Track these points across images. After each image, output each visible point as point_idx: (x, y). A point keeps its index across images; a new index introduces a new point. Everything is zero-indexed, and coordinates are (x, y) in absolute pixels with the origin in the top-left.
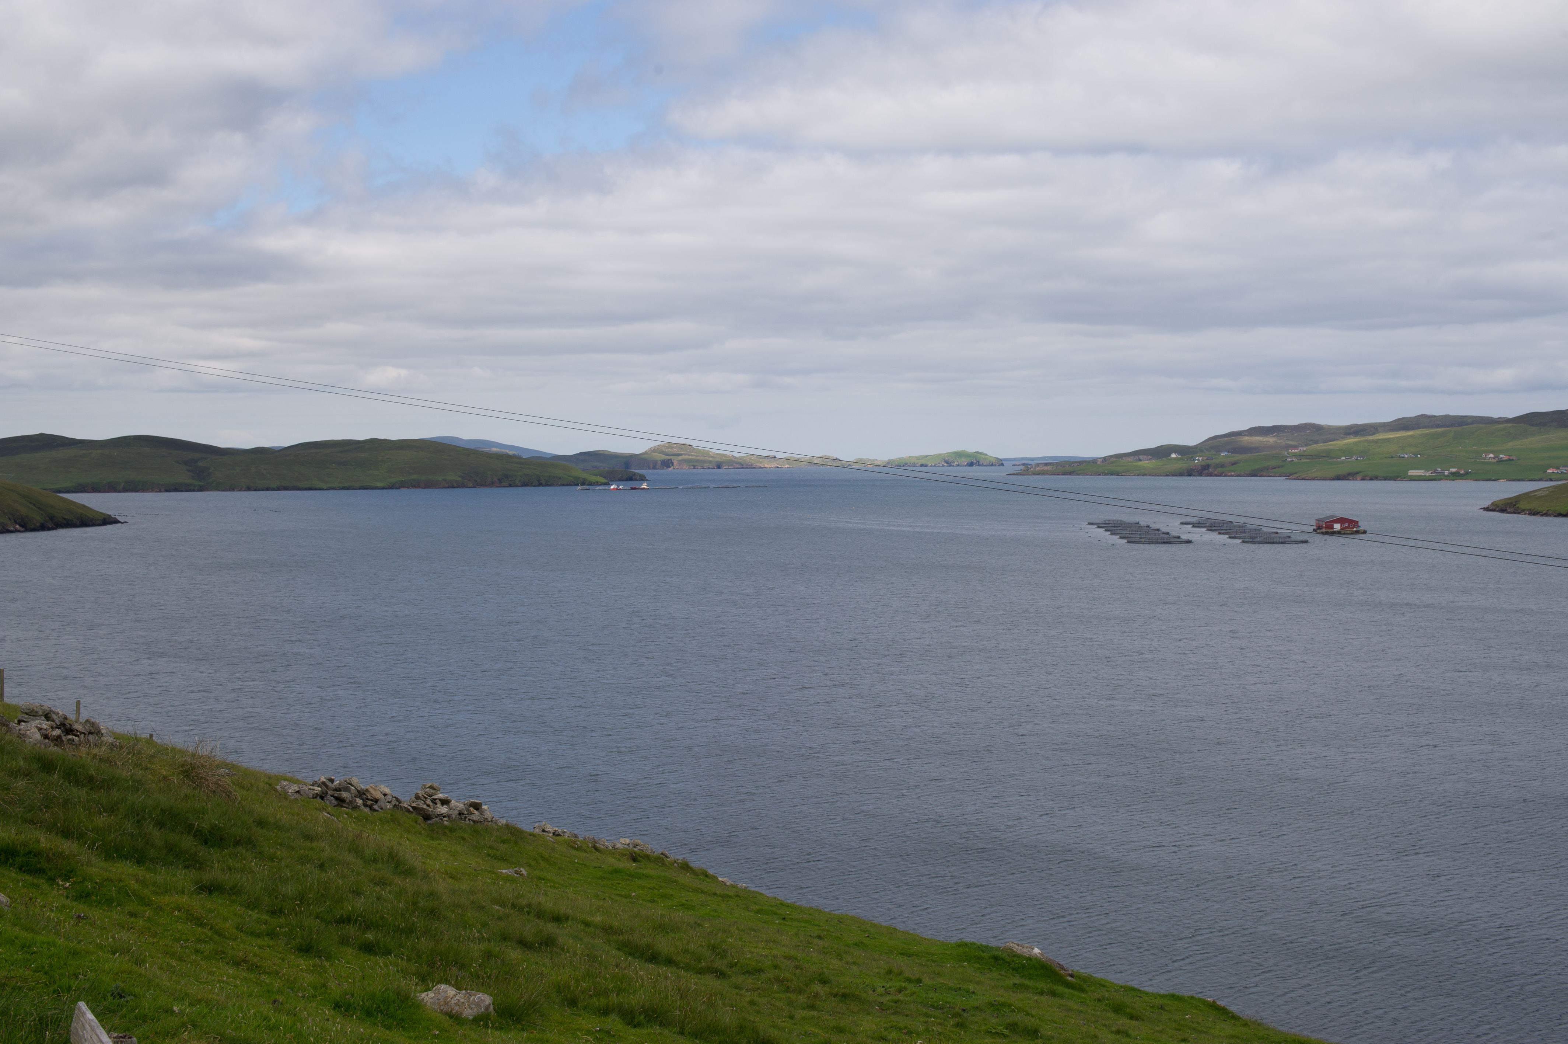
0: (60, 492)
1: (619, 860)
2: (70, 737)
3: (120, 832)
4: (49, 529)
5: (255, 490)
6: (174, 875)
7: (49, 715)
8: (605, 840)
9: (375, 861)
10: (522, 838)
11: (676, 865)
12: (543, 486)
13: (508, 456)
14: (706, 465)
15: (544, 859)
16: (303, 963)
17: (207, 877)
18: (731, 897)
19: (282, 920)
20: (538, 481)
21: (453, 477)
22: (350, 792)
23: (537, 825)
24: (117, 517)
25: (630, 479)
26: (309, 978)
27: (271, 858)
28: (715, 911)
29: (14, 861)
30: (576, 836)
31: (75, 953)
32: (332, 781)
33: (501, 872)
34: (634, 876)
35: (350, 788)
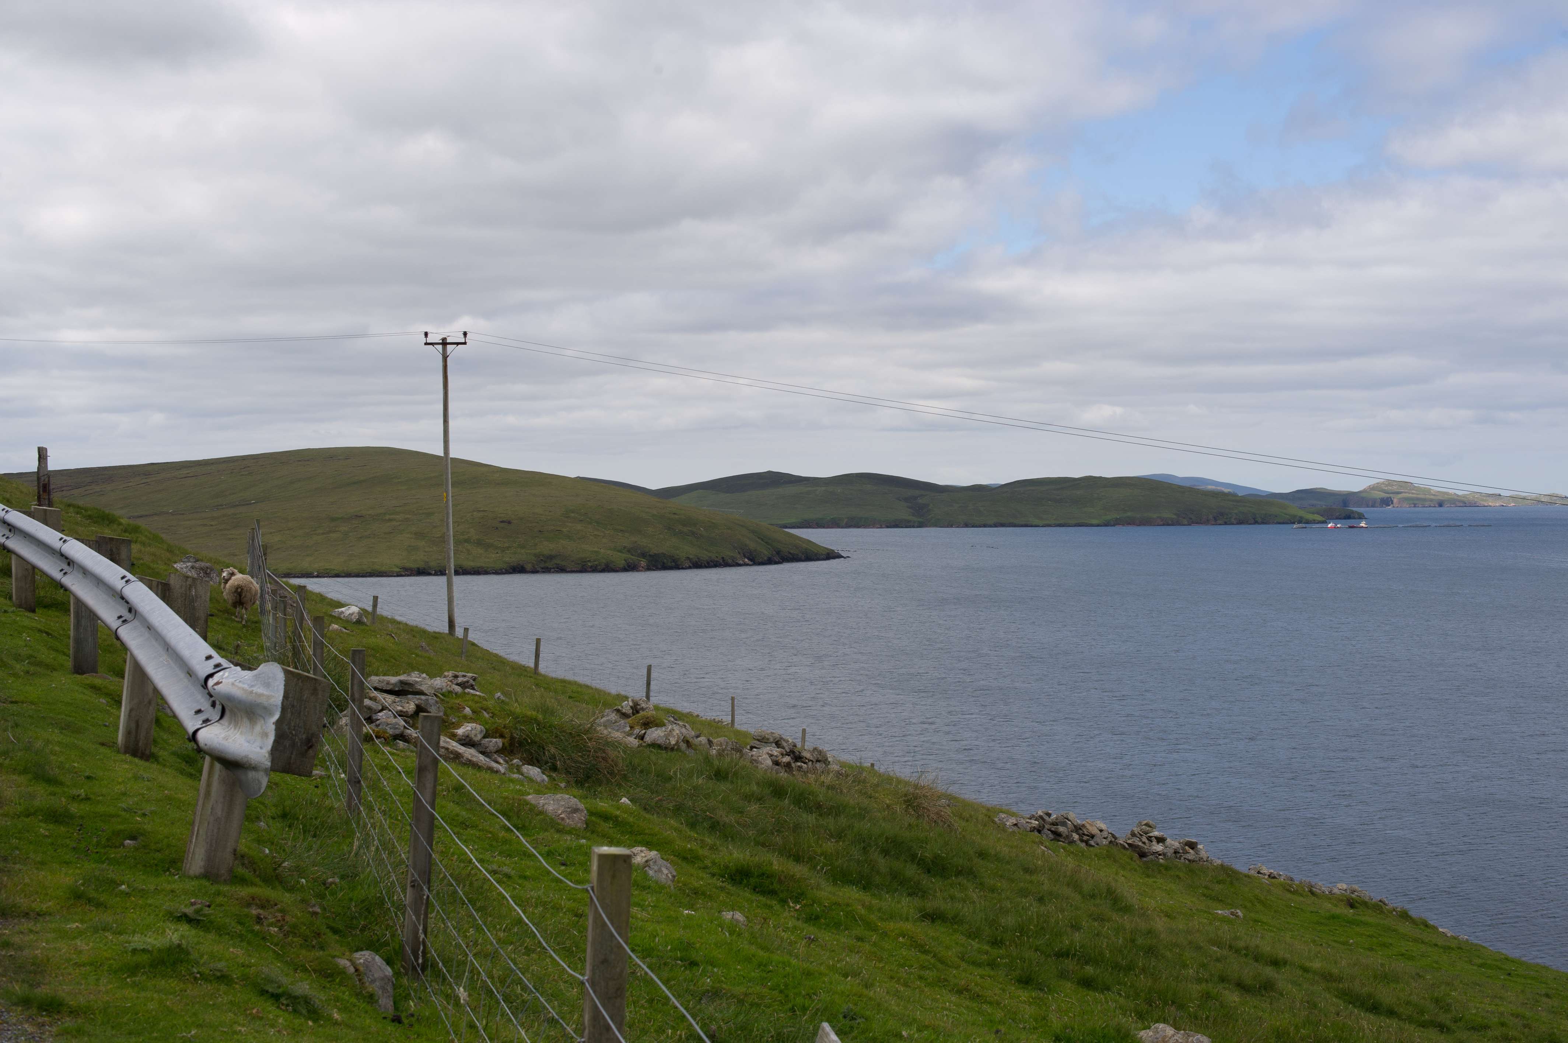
0: (786, 527)
1: (1336, 906)
2: (799, 764)
3: (847, 858)
4: (776, 563)
5: (973, 527)
6: (898, 902)
7: (780, 742)
8: (1322, 885)
9: (1093, 896)
10: (1237, 879)
11: (1394, 913)
12: (1259, 524)
13: (1223, 494)
14: (1427, 504)
15: (1260, 901)
16: (1024, 995)
17: (930, 905)
18: (1453, 949)
19: (1002, 952)
20: (1254, 519)
21: (1168, 515)
22: (1066, 827)
23: (1252, 866)
24: (840, 552)
25: (1348, 517)
26: (1029, 1011)
27: (993, 890)
28: (1437, 962)
29: (748, 881)
30: (1292, 879)
31: (808, 974)
32: (1049, 815)
33: (1217, 913)
34: (1351, 922)
35: (1067, 823)
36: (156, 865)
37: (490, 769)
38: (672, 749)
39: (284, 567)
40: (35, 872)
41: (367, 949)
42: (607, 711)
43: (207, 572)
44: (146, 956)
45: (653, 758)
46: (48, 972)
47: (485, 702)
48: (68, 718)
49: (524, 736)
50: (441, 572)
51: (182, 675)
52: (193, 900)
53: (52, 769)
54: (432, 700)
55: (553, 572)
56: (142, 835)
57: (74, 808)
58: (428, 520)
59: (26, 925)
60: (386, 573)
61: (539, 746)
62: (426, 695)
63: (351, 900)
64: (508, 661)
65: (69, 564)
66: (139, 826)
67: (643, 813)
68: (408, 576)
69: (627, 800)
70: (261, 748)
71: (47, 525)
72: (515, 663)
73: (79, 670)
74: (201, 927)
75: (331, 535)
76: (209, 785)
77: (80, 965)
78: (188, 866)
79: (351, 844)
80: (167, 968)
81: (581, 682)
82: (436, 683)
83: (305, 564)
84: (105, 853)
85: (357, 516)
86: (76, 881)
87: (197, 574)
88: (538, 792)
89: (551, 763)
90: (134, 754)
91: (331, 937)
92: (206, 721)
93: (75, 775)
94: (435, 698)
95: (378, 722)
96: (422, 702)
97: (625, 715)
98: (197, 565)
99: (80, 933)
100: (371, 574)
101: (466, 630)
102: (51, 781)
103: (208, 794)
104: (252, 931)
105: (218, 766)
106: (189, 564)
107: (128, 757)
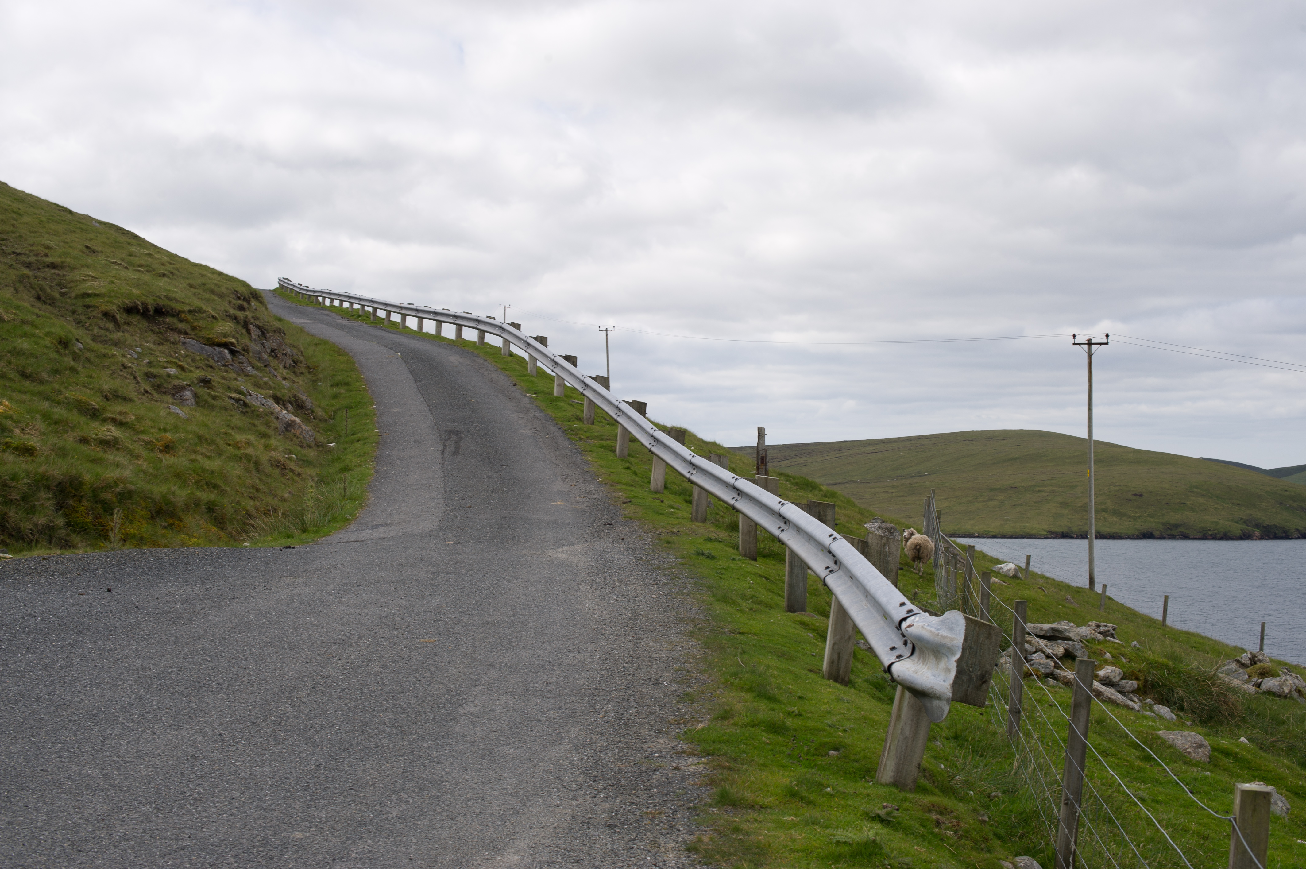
36: (854, 773)
37: (1127, 706)
38: (1286, 697)
39: (950, 528)
40: (759, 772)
41: (1025, 855)
42: (1228, 661)
43: (891, 531)
44: (847, 848)
45: (1269, 704)
46: (769, 855)
47: (1123, 649)
48: (783, 648)
49: (1156, 680)
50: (1083, 536)
51: (879, 618)
52: (885, 804)
53: (772, 689)
54: (1078, 645)
55: (1178, 539)
56: (843, 747)
57: (789, 722)
58: (1071, 492)
59: (752, 815)
60: (1035, 535)
61: (1169, 689)
62: (1074, 641)
63: (1011, 811)
64: (1140, 614)
65: (785, 523)
66: (841, 740)
67: (1259, 752)
68: (1054, 538)
69: (1245, 740)
70: (944, 681)
71: (767, 490)
72: (1146, 616)
73: (792, 608)
74: (891, 827)
75: (990, 503)
76: (900, 709)
77: (794, 851)
78: (881, 775)
79: (1012, 764)
80: (864, 858)
81: (1203, 635)
82: (1081, 631)
83: (968, 526)
84: (814, 761)
85: (1011, 487)
86: (791, 782)
87: (883, 533)
88: (1168, 728)
89: (1179, 703)
90: (836, 680)
91: (997, 843)
92: (899, 657)
93: (790, 695)
94: (1081, 644)
95: (1032, 662)
96: (1070, 646)
97: (1243, 666)
98: (883, 525)
99: (794, 825)
100: (1023, 536)
101: (1105, 586)
102: (771, 699)
103: (899, 716)
104: (932, 833)
105: (907, 694)
106: (877, 525)
107: (831, 682)
